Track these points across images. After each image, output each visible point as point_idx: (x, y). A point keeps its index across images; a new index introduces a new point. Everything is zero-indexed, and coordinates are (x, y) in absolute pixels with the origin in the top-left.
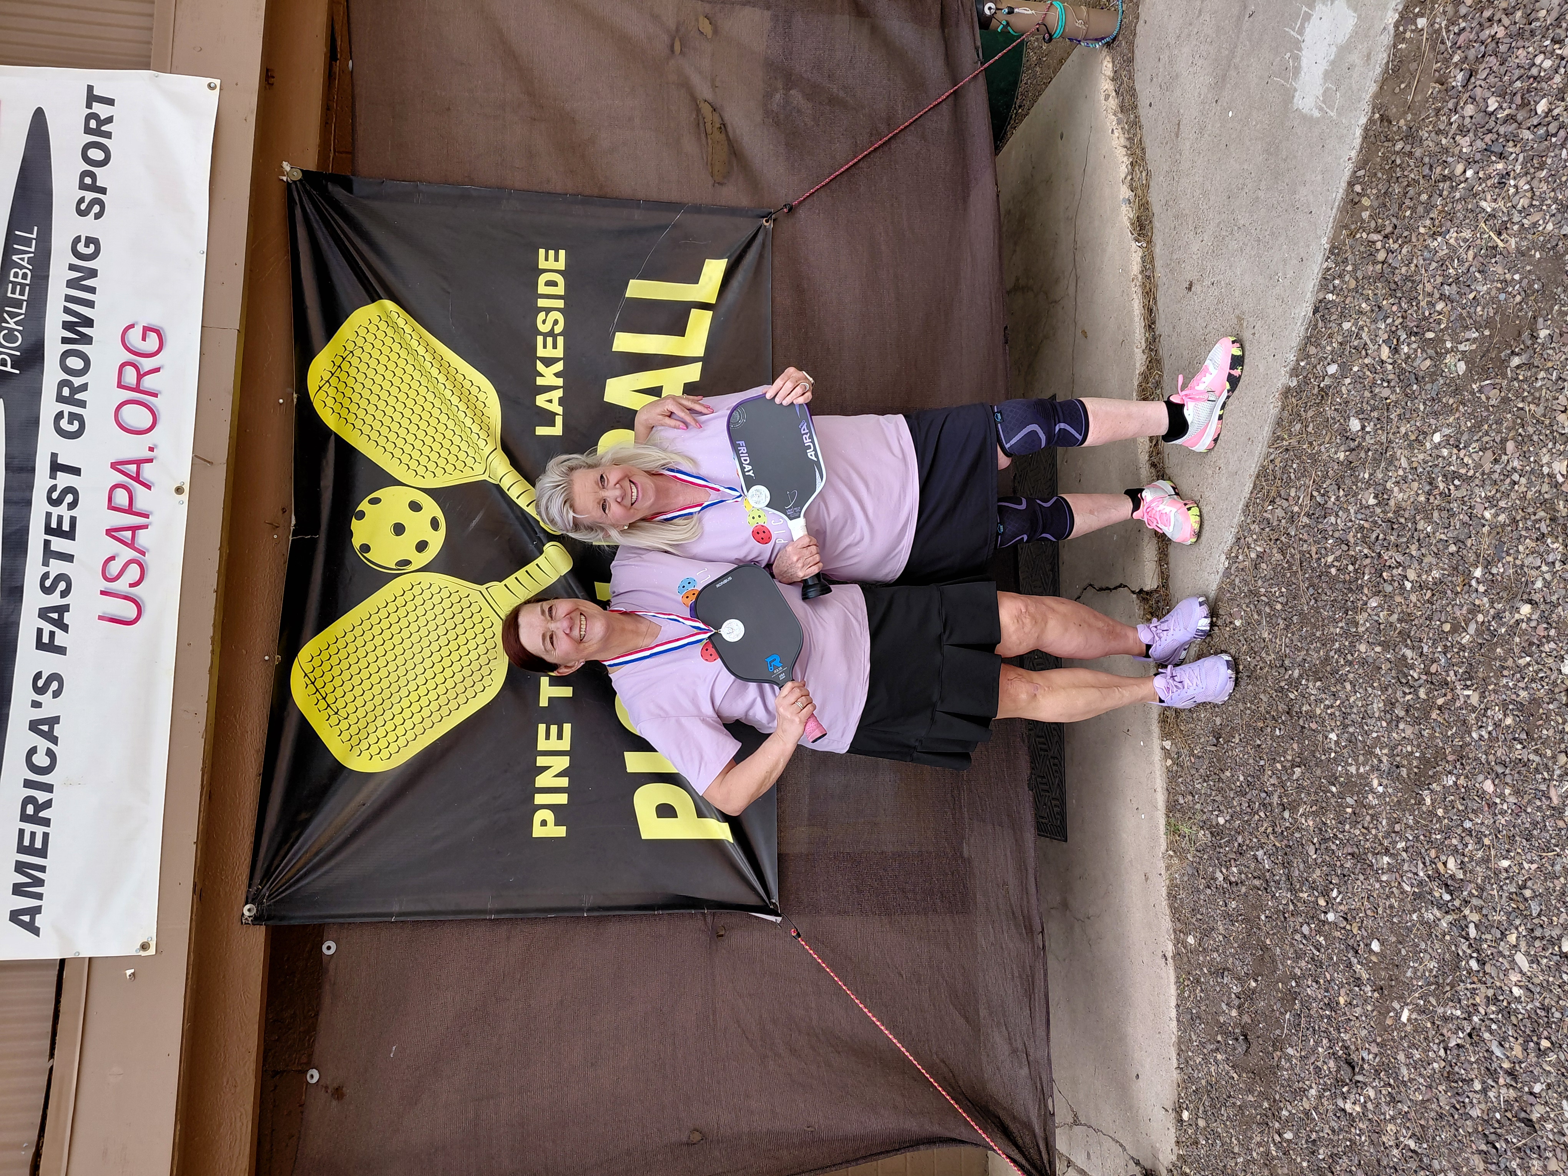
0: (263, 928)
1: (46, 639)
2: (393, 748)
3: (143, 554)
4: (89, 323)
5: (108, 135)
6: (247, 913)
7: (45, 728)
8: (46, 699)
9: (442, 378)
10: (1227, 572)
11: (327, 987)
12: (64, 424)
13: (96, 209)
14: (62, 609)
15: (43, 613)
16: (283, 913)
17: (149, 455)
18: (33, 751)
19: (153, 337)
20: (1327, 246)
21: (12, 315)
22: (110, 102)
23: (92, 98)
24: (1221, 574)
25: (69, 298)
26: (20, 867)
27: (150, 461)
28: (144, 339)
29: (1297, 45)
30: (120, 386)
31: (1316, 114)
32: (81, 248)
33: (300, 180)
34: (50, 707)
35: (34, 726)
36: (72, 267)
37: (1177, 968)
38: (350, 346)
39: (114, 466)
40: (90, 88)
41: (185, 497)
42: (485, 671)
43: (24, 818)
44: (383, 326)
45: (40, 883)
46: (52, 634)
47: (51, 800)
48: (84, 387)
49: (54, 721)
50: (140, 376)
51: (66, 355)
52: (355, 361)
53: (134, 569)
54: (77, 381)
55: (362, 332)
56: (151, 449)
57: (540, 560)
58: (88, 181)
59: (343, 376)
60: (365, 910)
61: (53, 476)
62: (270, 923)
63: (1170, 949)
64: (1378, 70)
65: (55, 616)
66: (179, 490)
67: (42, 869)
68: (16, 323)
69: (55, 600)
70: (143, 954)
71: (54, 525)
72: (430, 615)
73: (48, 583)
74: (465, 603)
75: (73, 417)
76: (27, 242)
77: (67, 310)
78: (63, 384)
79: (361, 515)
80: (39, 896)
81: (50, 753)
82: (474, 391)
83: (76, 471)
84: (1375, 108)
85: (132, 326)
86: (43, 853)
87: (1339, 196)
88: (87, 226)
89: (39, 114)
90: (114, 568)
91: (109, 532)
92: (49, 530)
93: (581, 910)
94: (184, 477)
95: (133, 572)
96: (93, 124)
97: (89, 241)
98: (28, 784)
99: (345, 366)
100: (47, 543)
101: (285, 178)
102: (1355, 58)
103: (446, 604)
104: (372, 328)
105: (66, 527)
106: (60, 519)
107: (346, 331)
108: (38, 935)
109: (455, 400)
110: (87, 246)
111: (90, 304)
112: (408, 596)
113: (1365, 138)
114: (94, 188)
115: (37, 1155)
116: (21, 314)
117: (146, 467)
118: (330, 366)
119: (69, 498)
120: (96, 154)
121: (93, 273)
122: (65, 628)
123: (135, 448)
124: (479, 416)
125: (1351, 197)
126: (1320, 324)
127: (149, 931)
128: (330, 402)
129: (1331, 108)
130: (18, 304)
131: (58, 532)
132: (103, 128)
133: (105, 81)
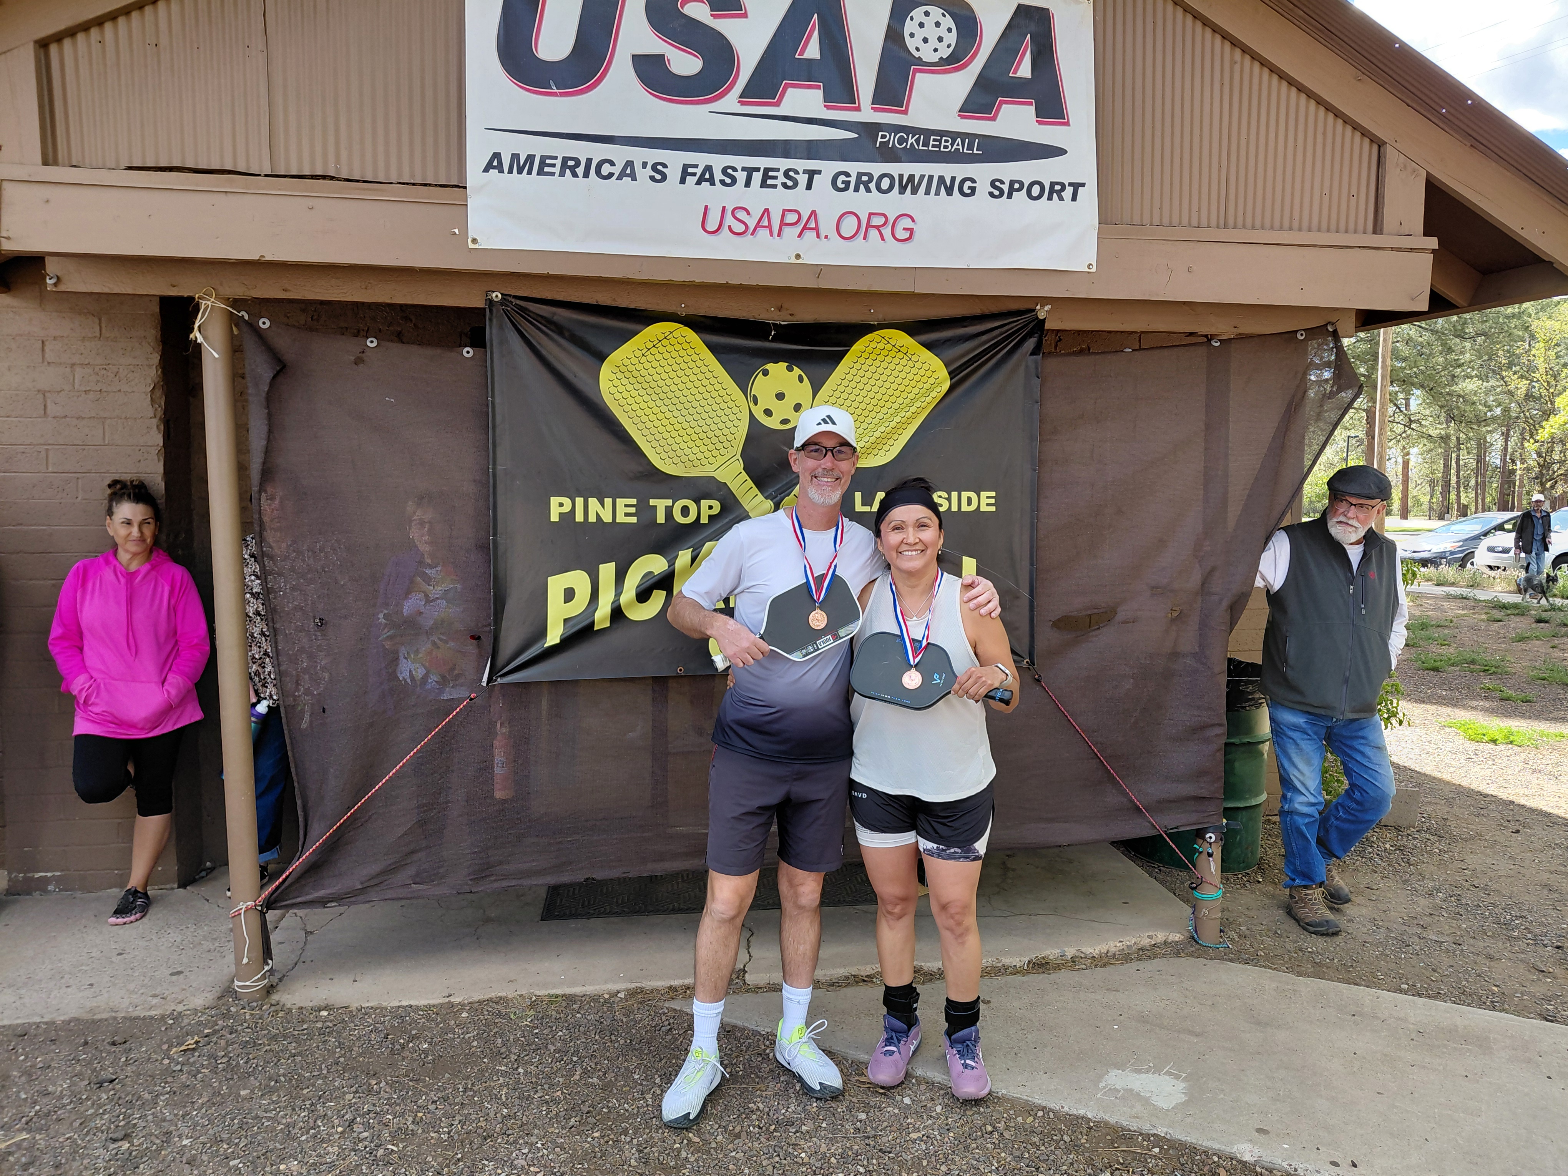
0: (483, 306)
1: (690, 170)
2: (618, 396)
3: (752, 234)
4: (914, 191)
5: (1050, 198)
6: (494, 295)
7: (628, 171)
8: (649, 171)
9: (893, 424)
10: (756, 1033)
11: (439, 351)
12: (842, 178)
13: (997, 193)
14: (712, 181)
15: (709, 168)
16: (495, 321)
17: (822, 236)
18: (612, 164)
19: (907, 235)
20: (1000, 1094)
21: (918, 141)
22: (1074, 198)
23: (1076, 186)
24: (756, 1028)
25: (931, 178)
26: (530, 158)
27: (818, 236)
28: (904, 229)
29: (1157, 1070)
30: (871, 214)
31: (1101, 1085)
32: (968, 184)
33: (1037, 318)
34: (644, 174)
35: (630, 164)
36: (953, 179)
37: (442, 1005)
38: (914, 358)
39: (813, 213)
40: (1083, 185)
41: (793, 260)
42: (676, 460)
43: (565, 160)
44: (932, 380)
45: (520, 171)
46: (694, 174)
47: (578, 177)
48: (868, 190)
49: (634, 179)
50: (877, 227)
51: (892, 178)
52: (904, 362)
53: (742, 228)
54: (872, 186)
55: (926, 366)
56: (826, 237)
57: (760, 497)
58: (1017, 186)
59: (893, 354)
60: (496, 379)
61: (805, 172)
62: (488, 311)
63: (456, 1000)
64: (1125, 1123)
65: (707, 176)
66: (798, 256)
67: (530, 172)
68: (912, 144)
69: (718, 176)
70: (469, 240)
71: (771, 174)
72: (716, 420)
73: (730, 171)
74: (726, 444)
75: (848, 184)
76: (970, 147)
77: (922, 177)
78: (870, 176)
79: (790, 369)
80: (510, 171)
81: (611, 175)
82: (886, 447)
83: (809, 187)
84: (1098, 1124)
85: (913, 221)
86: (540, 172)
87: (1035, 1101)
88: (983, 188)
89: (1061, 152)
90: (741, 215)
91: (767, 211)
92: (767, 170)
93: (495, 535)
94: (808, 259)
95: (740, 228)
96: (1058, 187)
97: (973, 190)
98: (589, 161)
99: (900, 355)
100: (758, 170)
101: (1038, 307)
102: (1138, 1108)
103: (726, 431)
104: (929, 373)
105: (769, 182)
106: (775, 178)
107: (927, 355)
108: (484, 171)
109: (877, 434)
110: (969, 188)
111: (927, 192)
112: (731, 404)
113: (1077, 1117)
114: (1011, 190)
115: (332, 178)
116: (918, 146)
117: (814, 233)
118: (899, 344)
119: (790, 183)
120: (1036, 191)
121: (949, 191)
122: (699, 183)
123: (827, 225)
124: (868, 451)
125: (1035, 1109)
126: (942, 1092)
127: (485, 244)
128: (873, 345)
129: (1105, 1094)
130: (926, 144)
131: (766, 177)
132: (1055, 194)
133: (1089, 195)
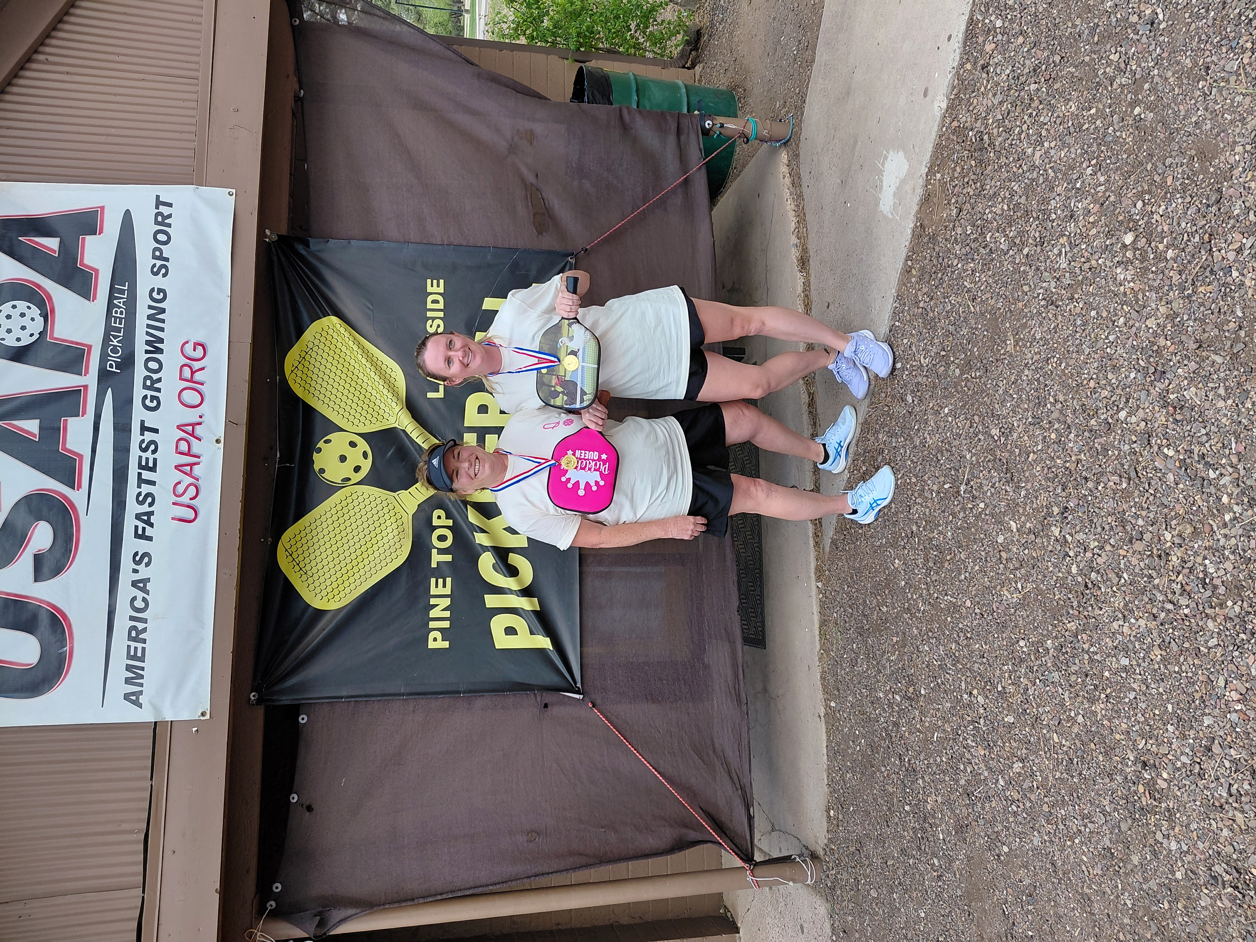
0: (262, 707)
1: (140, 532)
2: (343, 594)
3: (198, 479)
4: (161, 341)
5: (169, 225)
6: (252, 698)
8: (141, 568)
9: (368, 365)
11: (302, 742)
12: (148, 402)
13: (163, 271)
15: (138, 517)
16: (276, 697)
17: (200, 420)
18: (134, 599)
19: (200, 348)
20: (895, 295)
21: (116, 337)
22: (170, 205)
23: (159, 203)
25: (149, 326)
26: (129, 668)
27: (200, 424)
28: (194, 350)
29: (881, 173)
30: (181, 379)
31: (890, 216)
32: (155, 295)
33: (276, 241)
34: (144, 572)
35: (134, 584)
36: (150, 307)
37: (827, 723)
38: (311, 345)
39: (179, 427)
40: (158, 197)
41: (221, 445)
42: (398, 546)
44: (330, 331)
45: (142, 677)
46: (144, 529)
47: (146, 628)
48: (159, 380)
49: (148, 580)
50: (193, 373)
51: (148, 360)
52: (314, 355)
53: (192, 489)
54: (155, 376)
55: (318, 336)
56: (201, 417)
58: (157, 253)
59: (306, 364)
60: (324, 695)
61: (142, 434)
62: (266, 704)
63: (822, 711)
64: (918, 198)
65: (145, 518)
66: (218, 441)
67: (142, 669)
68: (118, 342)
69: (145, 508)
70: (202, 718)
71: (143, 463)
72: (363, 512)
73: (141, 498)
74: (385, 504)
75: (153, 398)
76: (122, 292)
77: (148, 334)
78: (146, 378)
79: (319, 450)
80: (141, 685)
81: (144, 600)
82: (388, 371)
83: (156, 431)
84: (917, 219)
85: (187, 342)
86: (142, 659)
87: (900, 267)
88: (159, 282)
89: (128, 213)
90: (180, 489)
91: (177, 467)
92: (140, 467)
93: (458, 694)
94: (220, 432)
95: (192, 491)
96: (160, 219)
97: (160, 291)
98: (132, 618)
99: (308, 357)
100: (140, 474)
101: (267, 240)
102: (908, 188)
103: (373, 505)
104: (324, 333)
105: (151, 464)
106: (147, 459)
107: (308, 335)
108: (141, 708)
109: (377, 378)
110: (158, 294)
111: (162, 330)
112: (349, 500)
113: (913, 235)
114: (161, 258)
115: (146, 837)
116: (120, 336)
117: (198, 427)
118: (297, 358)
119: (152, 447)
120: (162, 237)
121: (163, 311)
122: (151, 525)
123: (191, 416)
124: (392, 388)
125: (906, 268)
127: (206, 705)
128: (298, 380)
129: (897, 214)
130: (118, 330)
131: (146, 468)
132: (166, 221)
133: (167, 192)
